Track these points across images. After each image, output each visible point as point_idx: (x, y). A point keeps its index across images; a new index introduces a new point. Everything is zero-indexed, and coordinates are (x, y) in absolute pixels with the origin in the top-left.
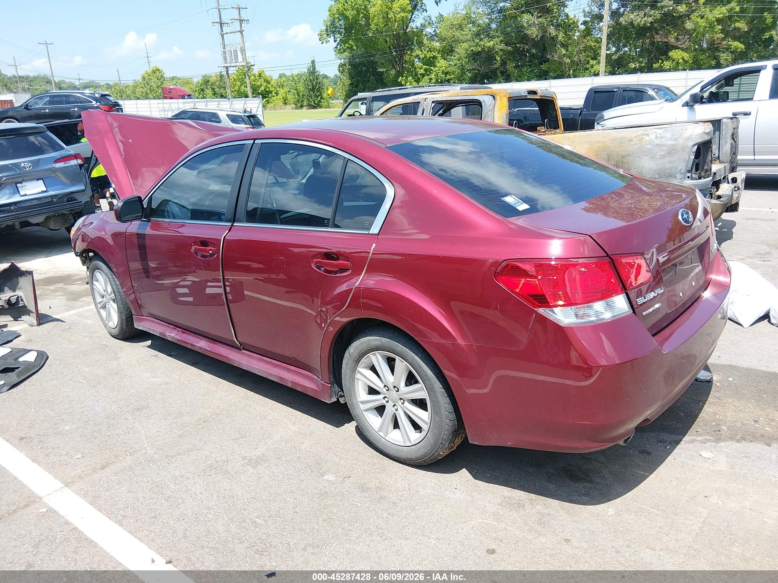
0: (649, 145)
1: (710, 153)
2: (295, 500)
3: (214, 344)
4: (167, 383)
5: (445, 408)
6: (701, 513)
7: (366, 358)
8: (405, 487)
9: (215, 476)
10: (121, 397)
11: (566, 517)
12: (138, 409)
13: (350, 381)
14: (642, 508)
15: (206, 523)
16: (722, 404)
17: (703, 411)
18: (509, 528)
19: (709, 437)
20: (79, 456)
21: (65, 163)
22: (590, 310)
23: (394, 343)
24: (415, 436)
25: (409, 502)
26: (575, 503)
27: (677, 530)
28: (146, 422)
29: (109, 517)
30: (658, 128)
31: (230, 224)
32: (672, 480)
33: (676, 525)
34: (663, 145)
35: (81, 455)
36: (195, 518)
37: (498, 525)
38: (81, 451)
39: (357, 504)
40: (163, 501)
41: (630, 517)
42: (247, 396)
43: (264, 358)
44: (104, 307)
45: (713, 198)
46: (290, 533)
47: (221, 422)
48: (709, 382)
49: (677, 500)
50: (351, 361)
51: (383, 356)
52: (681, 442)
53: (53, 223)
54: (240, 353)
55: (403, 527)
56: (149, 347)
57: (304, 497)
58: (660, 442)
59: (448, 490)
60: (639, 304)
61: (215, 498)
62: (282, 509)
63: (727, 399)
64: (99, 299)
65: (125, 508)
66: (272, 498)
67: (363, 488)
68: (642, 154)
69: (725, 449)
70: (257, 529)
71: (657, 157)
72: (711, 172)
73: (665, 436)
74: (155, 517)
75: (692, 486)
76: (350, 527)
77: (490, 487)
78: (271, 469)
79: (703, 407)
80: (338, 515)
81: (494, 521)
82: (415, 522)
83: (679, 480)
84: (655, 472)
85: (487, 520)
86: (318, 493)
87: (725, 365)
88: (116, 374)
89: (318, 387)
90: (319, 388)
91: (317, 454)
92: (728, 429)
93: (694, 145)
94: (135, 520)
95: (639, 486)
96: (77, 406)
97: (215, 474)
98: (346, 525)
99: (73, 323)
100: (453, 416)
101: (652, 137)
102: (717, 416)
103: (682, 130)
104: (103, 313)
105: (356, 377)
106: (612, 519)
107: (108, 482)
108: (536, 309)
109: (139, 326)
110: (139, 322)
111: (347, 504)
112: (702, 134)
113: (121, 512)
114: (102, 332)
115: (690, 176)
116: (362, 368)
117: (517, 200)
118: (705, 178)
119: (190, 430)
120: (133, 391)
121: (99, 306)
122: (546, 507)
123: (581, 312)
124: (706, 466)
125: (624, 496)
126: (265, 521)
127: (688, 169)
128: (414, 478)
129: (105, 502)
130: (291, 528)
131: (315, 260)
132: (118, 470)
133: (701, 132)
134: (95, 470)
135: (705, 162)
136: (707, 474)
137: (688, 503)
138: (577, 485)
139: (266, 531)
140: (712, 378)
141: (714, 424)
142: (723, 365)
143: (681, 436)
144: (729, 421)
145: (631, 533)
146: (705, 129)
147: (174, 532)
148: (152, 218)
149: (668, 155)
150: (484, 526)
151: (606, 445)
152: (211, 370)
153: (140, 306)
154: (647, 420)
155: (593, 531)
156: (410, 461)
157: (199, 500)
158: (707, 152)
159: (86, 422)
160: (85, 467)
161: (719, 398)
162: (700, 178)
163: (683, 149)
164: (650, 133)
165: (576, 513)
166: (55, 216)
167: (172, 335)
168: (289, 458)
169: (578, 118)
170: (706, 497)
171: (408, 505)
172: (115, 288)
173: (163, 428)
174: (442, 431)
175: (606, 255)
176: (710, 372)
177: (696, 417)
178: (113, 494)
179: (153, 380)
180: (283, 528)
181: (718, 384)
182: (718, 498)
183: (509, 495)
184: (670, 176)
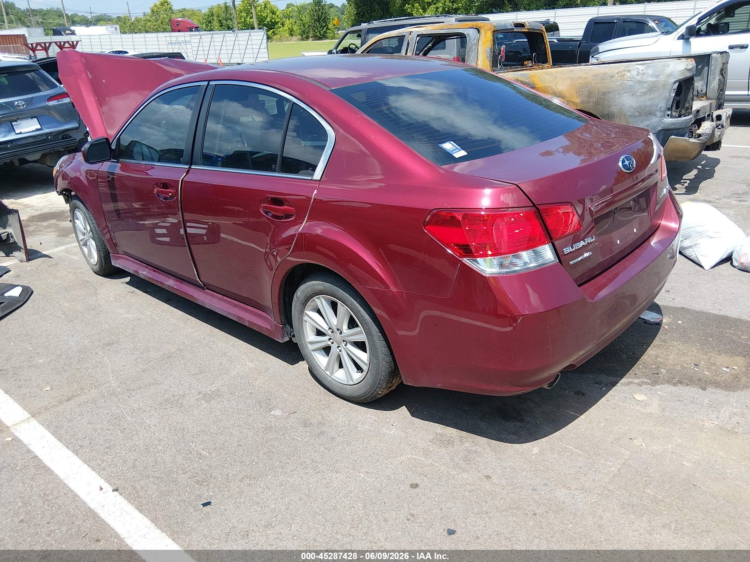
0: (630, 82)
1: (691, 90)
2: (241, 433)
3: (181, 283)
4: (140, 319)
5: (382, 350)
6: (623, 455)
7: (312, 302)
8: (345, 423)
9: (170, 409)
10: (94, 332)
11: (492, 455)
12: (109, 344)
13: (299, 322)
14: (566, 448)
15: (155, 454)
16: (666, 347)
17: (646, 353)
18: (436, 464)
19: (646, 380)
20: (48, 388)
21: (58, 102)
22: (516, 260)
23: (335, 288)
24: (357, 376)
25: (346, 437)
26: (503, 441)
27: (596, 471)
28: (114, 357)
29: (67, 447)
30: (640, 64)
31: (188, 167)
32: (601, 421)
33: (596, 466)
34: (644, 82)
35: (49, 387)
36: (146, 449)
37: (425, 461)
38: (51, 383)
39: (298, 438)
40: (119, 432)
41: (552, 457)
42: (212, 333)
43: (225, 298)
44: (85, 244)
45: (694, 136)
46: (231, 465)
47: (183, 358)
48: (658, 325)
49: (601, 441)
50: (298, 304)
51: (326, 300)
52: (618, 384)
53: (49, 160)
54: (203, 293)
55: (337, 461)
56: (127, 283)
57: (250, 431)
58: (597, 383)
59: (385, 426)
60: (565, 253)
61: (167, 431)
62: (227, 442)
63: (672, 342)
64: (81, 237)
65: (83, 438)
66: (219, 431)
67: (306, 424)
68: (623, 91)
69: (659, 393)
70: (201, 461)
71: (638, 94)
72: (691, 109)
73: (603, 378)
74: (109, 447)
75: (619, 428)
76: (288, 461)
77: (425, 424)
78: (223, 403)
79: (647, 349)
80: (278, 449)
81: (422, 457)
82: (349, 456)
83: (608, 422)
84: (586, 413)
85: (416, 455)
86: (263, 428)
87: (679, 308)
88: (94, 309)
89: (271, 327)
90: (272, 329)
91: (268, 390)
92: (667, 372)
93: (675, 82)
94: (90, 450)
95: (568, 426)
96: (53, 340)
97: (170, 408)
98: (284, 458)
99: (60, 259)
100: (389, 359)
101: (634, 73)
102: (659, 359)
103: (664, 67)
104: (86, 250)
105: (304, 319)
106: (535, 457)
107: (71, 414)
108: (461, 259)
109: (116, 263)
110: (116, 260)
111: (288, 438)
112: (684, 70)
113: (79, 442)
114: (86, 268)
115: (670, 114)
116: (309, 311)
117: (455, 146)
118: (685, 116)
119: (154, 365)
120: (107, 326)
121: (82, 243)
122: (474, 444)
123: (507, 262)
124: (637, 408)
125: (551, 436)
126: (210, 453)
127: (668, 107)
128: (355, 415)
129: (66, 433)
130: (233, 460)
131: (262, 205)
132: (82, 402)
133: (683, 68)
134: (60, 402)
135: (686, 99)
136: (637, 416)
137: (612, 444)
138: (508, 423)
139: (209, 462)
140: (662, 320)
141: (654, 366)
142: (676, 307)
143: (618, 378)
144: (670, 364)
145: (550, 472)
146: (687, 65)
147: (125, 462)
148: (120, 160)
149: (649, 93)
150: (413, 461)
151: (527, 390)
152: (182, 307)
153: (115, 245)
154: (571, 366)
155: (514, 469)
156: (352, 398)
157: (151, 432)
158: (689, 89)
159: (60, 355)
160: (52, 399)
161: (665, 341)
162: (680, 116)
163: (664, 86)
164: (631, 69)
165: (501, 451)
166: (51, 153)
167: (144, 273)
168: (241, 393)
169: (577, 50)
170: (631, 439)
171: (345, 440)
172: (92, 226)
173: (129, 362)
174: (379, 372)
175: (532, 205)
176: (662, 314)
177: (638, 359)
178: (74, 425)
179: (127, 315)
180: (225, 460)
181: (666, 327)
182: (642, 440)
183: (441, 432)
184: (650, 114)
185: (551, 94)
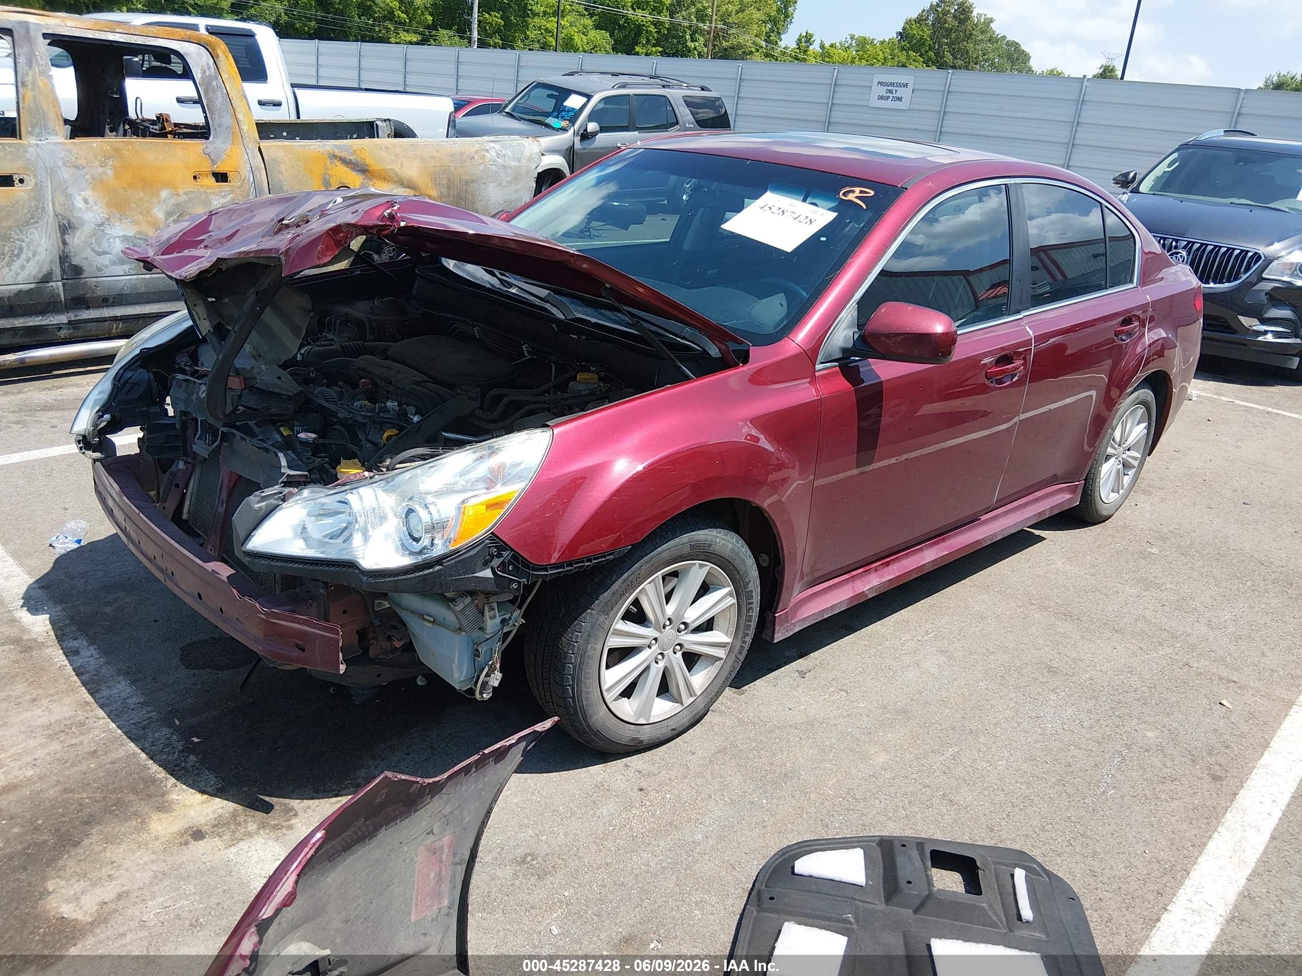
3: (944, 540)
34: (508, 167)
54: (981, 525)
71: (504, 183)
89: (1072, 492)
149: (514, 182)
167: (875, 583)
185: (394, 182)
